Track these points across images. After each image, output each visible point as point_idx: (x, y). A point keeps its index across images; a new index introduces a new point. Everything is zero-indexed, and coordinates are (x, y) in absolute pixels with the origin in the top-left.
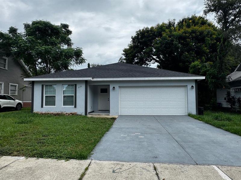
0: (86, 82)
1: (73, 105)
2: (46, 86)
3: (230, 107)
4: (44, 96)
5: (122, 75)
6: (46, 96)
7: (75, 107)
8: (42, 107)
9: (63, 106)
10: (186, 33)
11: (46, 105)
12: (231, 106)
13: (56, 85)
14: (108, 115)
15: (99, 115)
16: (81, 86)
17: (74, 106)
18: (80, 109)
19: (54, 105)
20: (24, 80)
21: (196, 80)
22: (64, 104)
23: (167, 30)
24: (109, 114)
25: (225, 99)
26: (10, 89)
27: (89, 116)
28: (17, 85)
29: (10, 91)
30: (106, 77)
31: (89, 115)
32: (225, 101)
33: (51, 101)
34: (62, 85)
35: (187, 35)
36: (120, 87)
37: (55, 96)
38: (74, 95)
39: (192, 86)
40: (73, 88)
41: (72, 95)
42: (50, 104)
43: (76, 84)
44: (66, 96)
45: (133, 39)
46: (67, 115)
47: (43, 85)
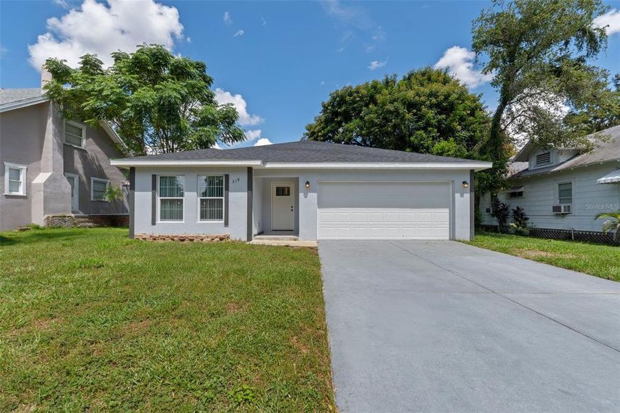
0: (250, 170)
1: (222, 218)
2: (160, 177)
3: (498, 224)
4: (158, 199)
6: (161, 200)
7: (226, 224)
8: (154, 223)
9: (199, 222)
11: (163, 217)
13: (184, 175)
14: (295, 240)
15: (275, 239)
16: (239, 179)
17: (223, 222)
18: (236, 229)
19: (181, 218)
20: (112, 164)
21: (472, 171)
22: (203, 216)
23: (385, 91)
24: (296, 237)
25: (488, 211)
26: (92, 189)
27: (255, 241)
28: (108, 181)
29: (92, 192)
30: (290, 160)
31: (256, 239)
32: (487, 214)
33: (173, 209)
34: (198, 175)
35: (423, 98)
36: (319, 183)
37: (182, 200)
38: (223, 198)
39: (464, 183)
40: (220, 183)
41: (218, 198)
42: (171, 218)
43: (228, 175)
44: (206, 200)
45: (324, 106)
46: (210, 239)
47: (154, 177)
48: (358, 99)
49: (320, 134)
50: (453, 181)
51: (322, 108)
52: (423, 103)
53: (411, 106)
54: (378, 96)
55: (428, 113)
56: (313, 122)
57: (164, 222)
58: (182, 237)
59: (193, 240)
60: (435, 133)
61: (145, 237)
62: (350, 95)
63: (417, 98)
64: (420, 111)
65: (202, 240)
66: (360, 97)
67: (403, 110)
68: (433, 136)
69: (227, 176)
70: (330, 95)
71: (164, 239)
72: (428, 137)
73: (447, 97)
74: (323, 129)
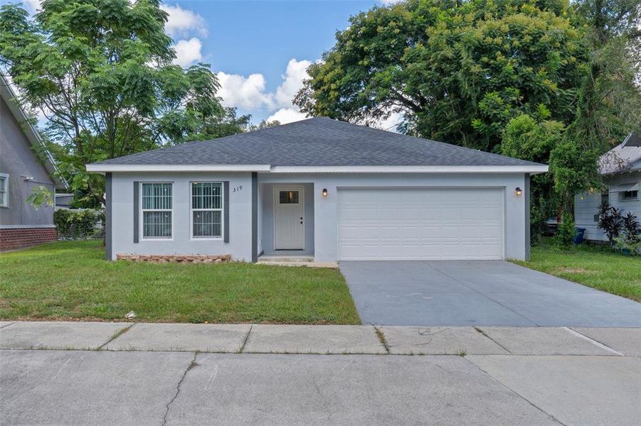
0: (254, 175)
1: (221, 234)
2: (143, 184)
3: (608, 240)
4: (141, 211)
5: (345, 157)
6: (144, 212)
7: (227, 240)
8: (136, 240)
9: (193, 239)
10: (494, 37)
11: (147, 234)
12: (611, 238)
13: (172, 182)
14: (310, 261)
15: (285, 260)
16: (241, 187)
17: (222, 239)
18: (239, 247)
19: (169, 234)
21: (527, 175)
22: (197, 233)
24: (310, 257)
25: (596, 218)
27: (261, 262)
28: (7, 176)
30: (304, 163)
31: (263, 260)
32: (596, 223)
33: (158, 225)
34: (190, 182)
35: (498, 40)
36: (339, 189)
37: (170, 212)
38: (222, 210)
39: (518, 189)
40: (218, 191)
41: (214, 210)
42: (157, 234)
43: (228, 182)
44: (200, 213)
45: (340, 38)
46: (210, 260)
47: (136, 184)
48: (397, 31)
49: (333, 86)
50: (505, 187)
51: (337, 41)
52: (499, 48)
53: (480, 50)
54: (429, 30)
55: (506, 63)
56: (320, 61)
57: (148, 240)
58: (180, 257)
59: (192, 261)
60: (516, 95)
61: (134, 258)
62: (385, 23)
63: (489, 40)
64: (495, 58)
65: (203, 260)
66: (399, 28)
67: (466, 59)
68: (513, 102)
69: (227, 184)
70: (351, 20)
71: (157, 260)
72: (505, 103)
73: (536, 38)
74: (339, 77)
